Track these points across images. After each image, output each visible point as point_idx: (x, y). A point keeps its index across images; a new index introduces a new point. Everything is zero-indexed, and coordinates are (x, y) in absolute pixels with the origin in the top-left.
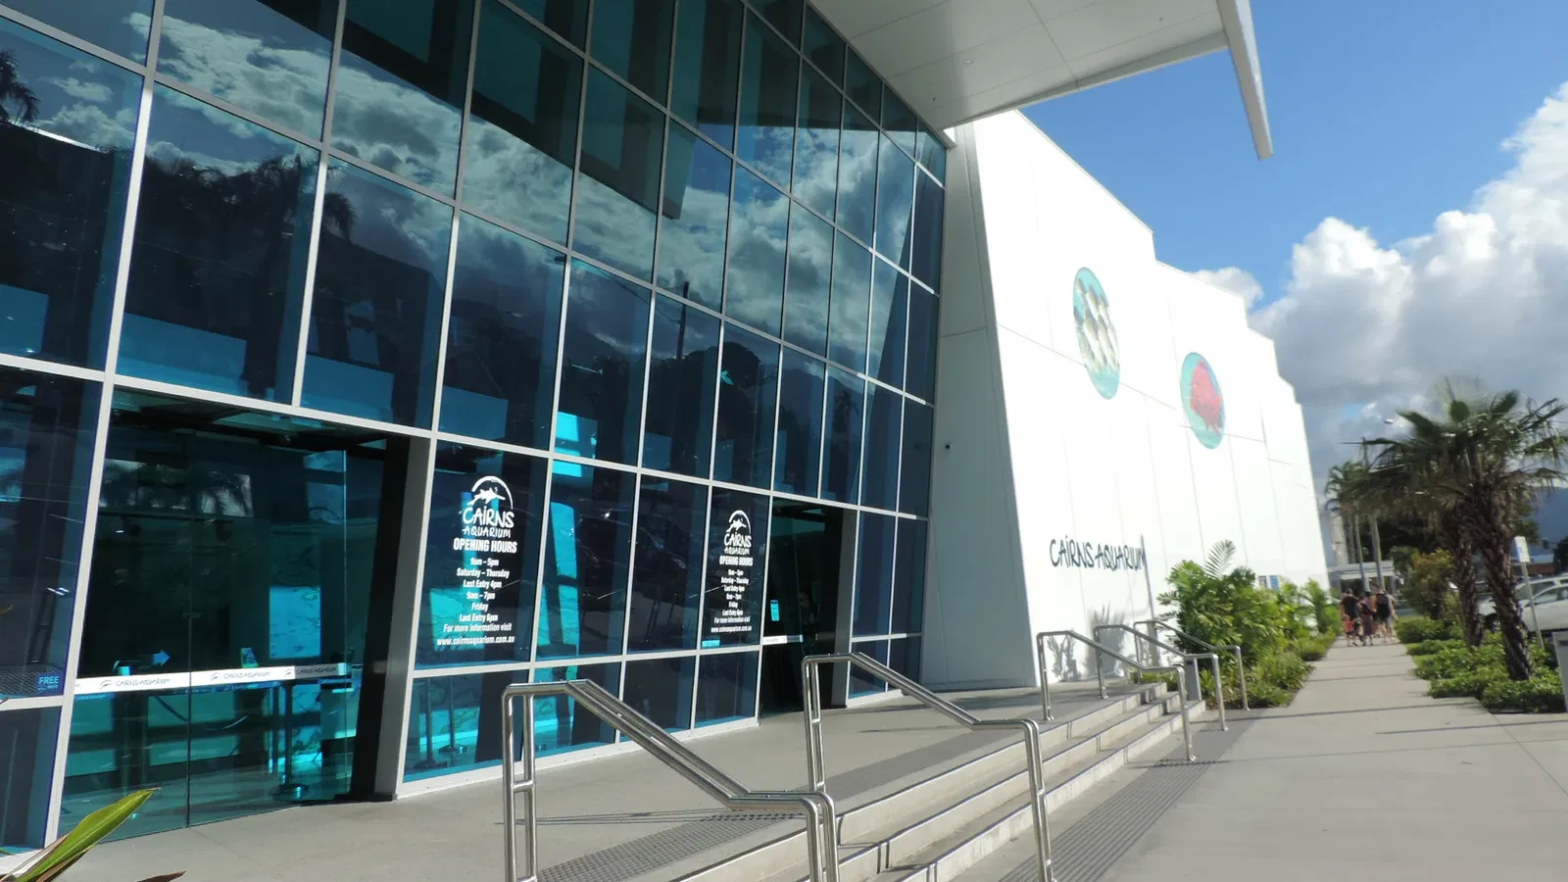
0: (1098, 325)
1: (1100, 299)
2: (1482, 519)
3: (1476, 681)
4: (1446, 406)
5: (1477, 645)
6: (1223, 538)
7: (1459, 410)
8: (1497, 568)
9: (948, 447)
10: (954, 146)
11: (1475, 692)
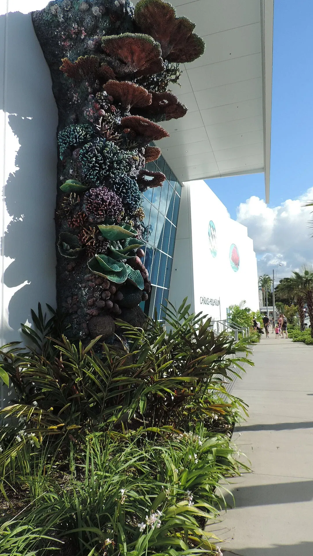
0: (213, 236)
1: (214, 229)
2: (309, 300)
3: (303, 339)
4: (304, 272)
5: (303, 330)
6: (243, 300)
7: (306, 273)
8: (311, 312)
9: (176, 270)
10: (184, 186)
11: (304, 341)
